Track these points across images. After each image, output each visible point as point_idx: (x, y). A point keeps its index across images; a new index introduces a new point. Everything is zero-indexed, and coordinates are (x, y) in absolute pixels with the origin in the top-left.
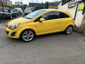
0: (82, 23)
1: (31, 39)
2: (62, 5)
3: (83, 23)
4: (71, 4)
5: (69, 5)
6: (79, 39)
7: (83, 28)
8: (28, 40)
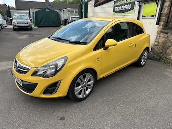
0: (157, 40)
1: (89, 90)
2: (95, 6)
3: (160, 42)
4: (121, 5)
5: (114, 7)
6: (167, 73)
7: (161, 51)
8: (84, 96)
